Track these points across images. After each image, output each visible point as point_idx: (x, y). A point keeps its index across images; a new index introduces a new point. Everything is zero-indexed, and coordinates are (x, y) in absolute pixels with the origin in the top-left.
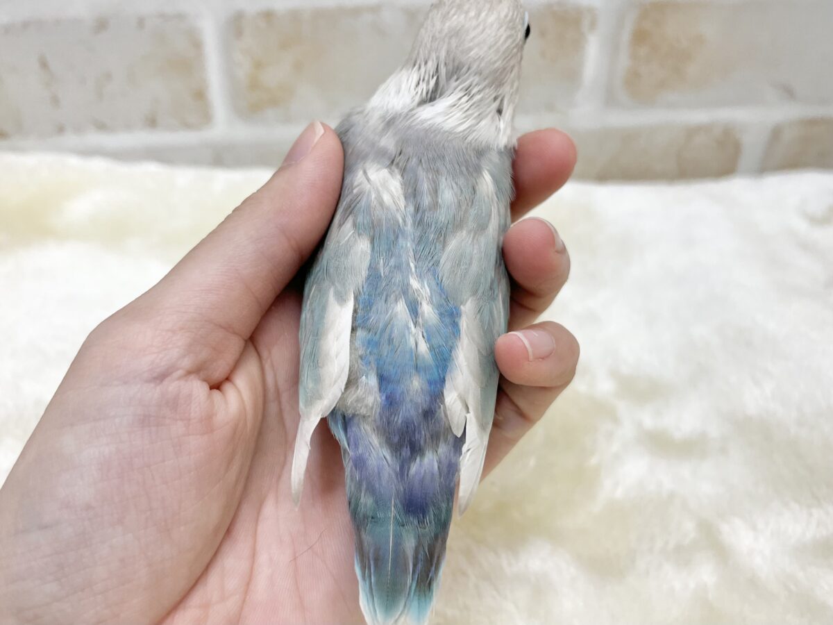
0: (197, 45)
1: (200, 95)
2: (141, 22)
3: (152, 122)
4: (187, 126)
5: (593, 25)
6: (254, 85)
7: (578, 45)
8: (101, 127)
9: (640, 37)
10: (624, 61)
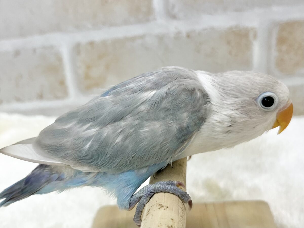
0: (60, 59)
1: (62, 83)
2: (34, 51)
3: (41, 97)
4: (57, 98)
5: (255, 36)
6: (87, 77)
7: (248, 47)
8: (18, 100)
9: (281, 41)
10: (274, 54)
